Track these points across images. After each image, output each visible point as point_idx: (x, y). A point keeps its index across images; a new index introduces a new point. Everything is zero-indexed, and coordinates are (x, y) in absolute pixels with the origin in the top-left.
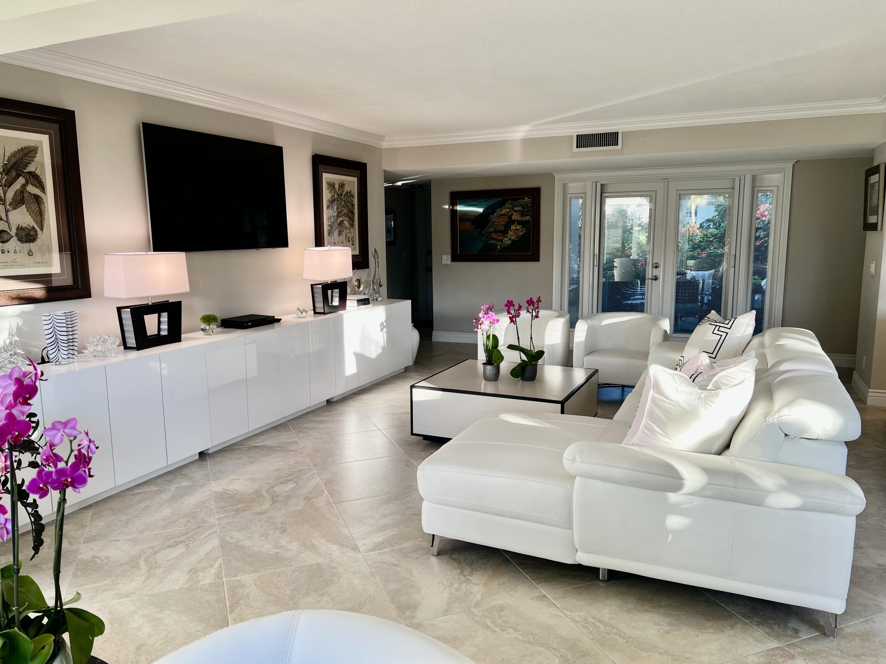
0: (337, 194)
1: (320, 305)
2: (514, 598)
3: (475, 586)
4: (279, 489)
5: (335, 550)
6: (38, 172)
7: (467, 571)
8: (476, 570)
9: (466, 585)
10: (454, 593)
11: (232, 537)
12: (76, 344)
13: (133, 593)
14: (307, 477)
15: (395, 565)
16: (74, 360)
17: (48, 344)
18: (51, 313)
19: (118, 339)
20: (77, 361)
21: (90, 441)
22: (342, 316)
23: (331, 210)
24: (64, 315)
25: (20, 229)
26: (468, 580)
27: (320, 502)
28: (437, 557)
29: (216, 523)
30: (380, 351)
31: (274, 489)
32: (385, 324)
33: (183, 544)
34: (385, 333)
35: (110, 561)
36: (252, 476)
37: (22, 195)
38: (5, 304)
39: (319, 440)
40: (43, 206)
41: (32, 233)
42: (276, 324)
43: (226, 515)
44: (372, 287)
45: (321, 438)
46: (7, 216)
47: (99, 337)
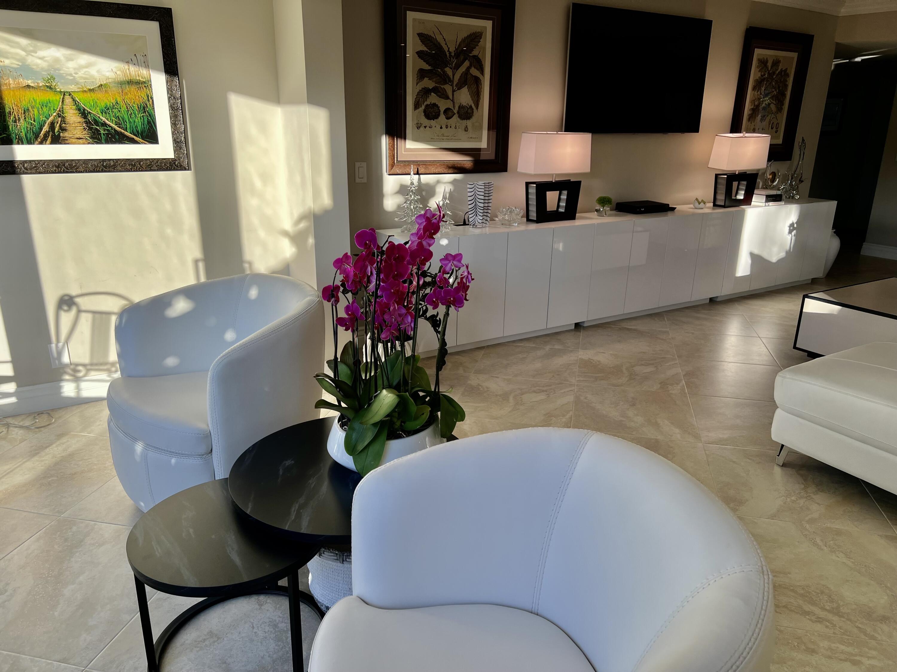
0: (768, 73)
1: (721, 197)
2: (858, 528)
3: (816, 505)
4: (637, 369)
5: (676, 433)
6: (480, 56)
7: (812, 489)
8: (822, 491)
9: (806, 501)
10: (789, 504)
11: (586, 398)
12: (489, 211)
13: (500, 418)
14: (668, 365)
15: (734, 462)
16: (487, 226)
17: (469, 209)
18: (475, 183)
19: (522, 211)
20: (489, 227)
21: (468, 273)
22: (743, 211)
23: (758, 92)
24: (483, 185)
25: (461, 107)
26: (809, 497)
27: (675, 390)
28: (781, 467)
29: (576, 384)
30: (783, 255)
31: (634, 368)
32: (795, 226)
33: (545, 393)
34: (794, 235)
35: (489, 390)
36: (617, 353)
37: (466, 77)
38: (443, 172)
39: (691, 334)
40: (480, 86)
41: (469, 111)
42: (670, 213)
43: (585, 379)
44: (789, 182)
45: (693, 333)
46: (453, 95)
47: (508, 208)
